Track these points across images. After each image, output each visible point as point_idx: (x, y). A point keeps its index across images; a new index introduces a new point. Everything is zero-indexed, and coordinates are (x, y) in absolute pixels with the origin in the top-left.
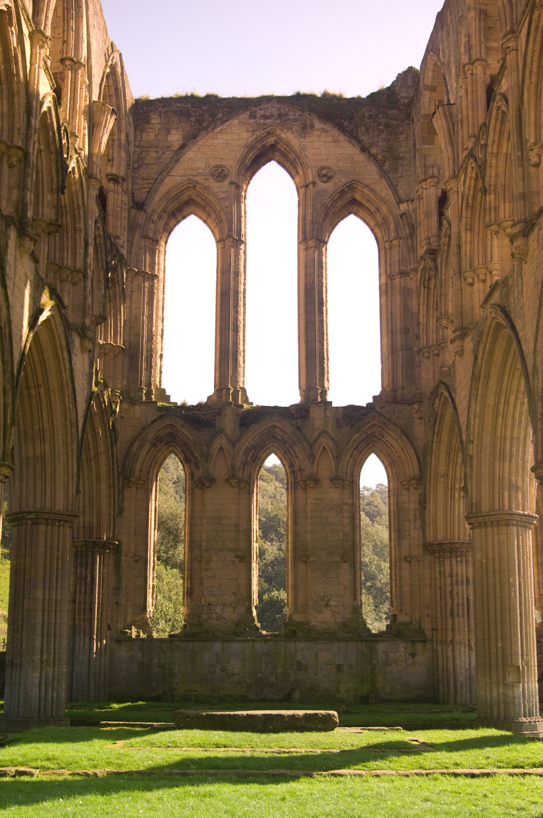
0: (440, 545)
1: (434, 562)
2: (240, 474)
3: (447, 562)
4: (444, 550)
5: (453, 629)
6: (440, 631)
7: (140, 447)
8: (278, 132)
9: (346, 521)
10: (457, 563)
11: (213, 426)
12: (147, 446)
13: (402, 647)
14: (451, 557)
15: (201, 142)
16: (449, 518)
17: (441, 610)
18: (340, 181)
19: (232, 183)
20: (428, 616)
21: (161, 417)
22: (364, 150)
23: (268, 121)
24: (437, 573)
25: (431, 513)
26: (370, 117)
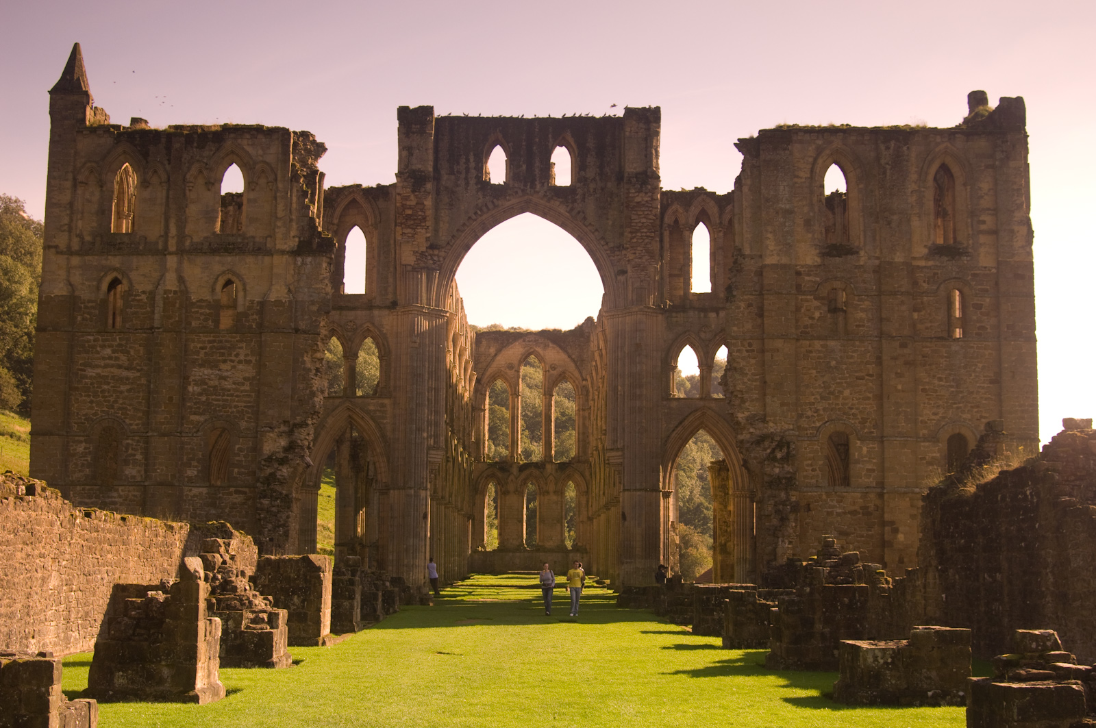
2: (519, 489)
7: (481, 480)
8: (534, 348)
9: (559, 507)
11: (509, 471)
12: (484, 479)
13: (578, 555)
15: (503, 352)
18: (559, 370)
19: (516, 371)
20: (589, 543)
21: (489, 468)
22: (570, 356)
23: (531, 343)
26: (572, 341)
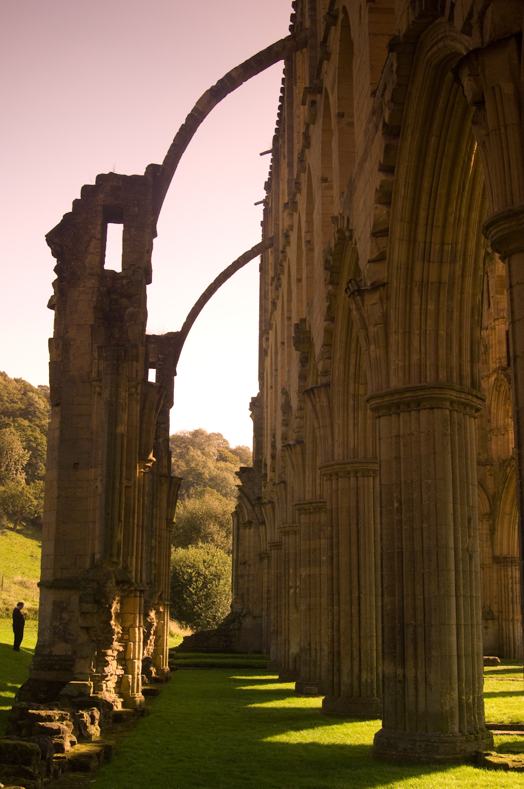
0: (505, 558)
1: (500, 569)
3: (509, 569)
4: (507, 562)
5: (513, 612)
6: (504, 613)
10: (515, 570)
14: (512, 566)
16: (511, 541)
17: (505, 599)
20: (496, 603)
24: (502, 576)
25: (499, 537)
